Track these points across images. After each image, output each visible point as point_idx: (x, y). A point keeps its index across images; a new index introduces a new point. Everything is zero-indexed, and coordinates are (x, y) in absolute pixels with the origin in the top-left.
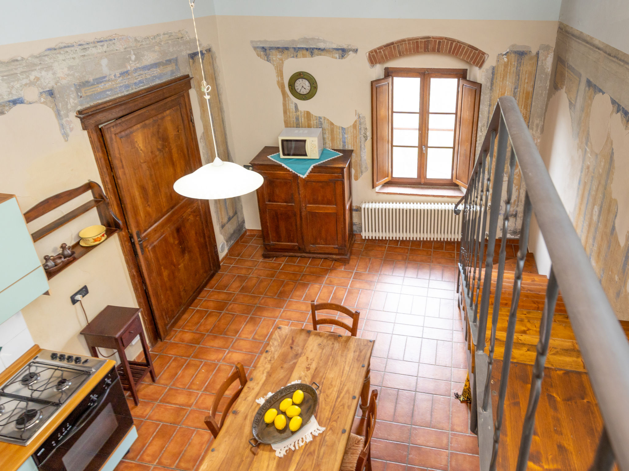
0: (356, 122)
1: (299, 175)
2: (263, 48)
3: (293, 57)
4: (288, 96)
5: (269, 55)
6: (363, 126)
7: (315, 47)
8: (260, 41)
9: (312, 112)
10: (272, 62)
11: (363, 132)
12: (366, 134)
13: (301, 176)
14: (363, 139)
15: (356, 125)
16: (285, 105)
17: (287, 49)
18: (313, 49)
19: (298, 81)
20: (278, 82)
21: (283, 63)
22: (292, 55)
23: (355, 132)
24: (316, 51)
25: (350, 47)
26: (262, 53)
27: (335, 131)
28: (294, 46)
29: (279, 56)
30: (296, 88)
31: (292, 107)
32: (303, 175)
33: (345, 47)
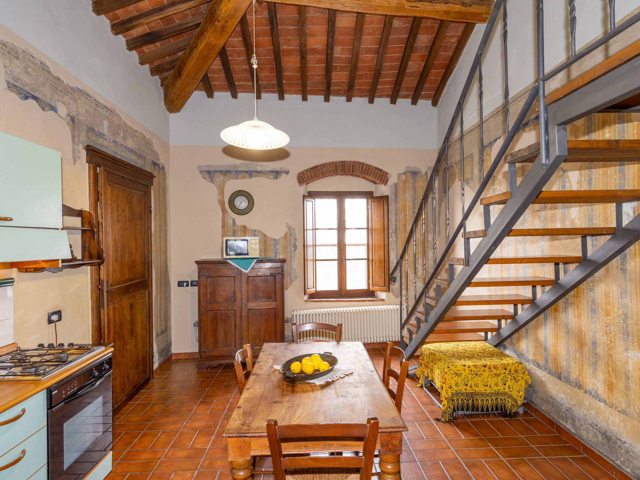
0: (286, 233)
1: (242, 270)
2: (208, 171)
3: (234, 179)
4: (227, 212)
5: (213, 177)
6: (293, 237)
7: (253, 170)
8: (206, 166)
9: (248, 226)
10: (215, 183)
11: (293, 242)
12: (295, 244)
13: (244, 271)
14: (293, 249)
15: (287, 236)
16: (223, 221)
17: (229, 172)
18: (252, 171)
19: (237, 199)
20: (219, 201)
21: (225, 184)
22: (233, 177)
23: (286, 243)
24: (254, 174)
25: (282, 170)
26: (207, 176)
27: (268, 242)
28: (236, 170)
29: (222, 178)
30: (235, 204)
31: (230, 222)
32: (246, 269)
33: (279, 169)
